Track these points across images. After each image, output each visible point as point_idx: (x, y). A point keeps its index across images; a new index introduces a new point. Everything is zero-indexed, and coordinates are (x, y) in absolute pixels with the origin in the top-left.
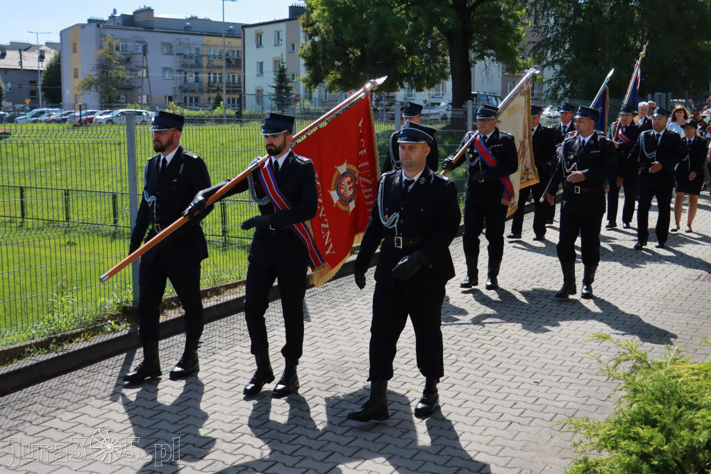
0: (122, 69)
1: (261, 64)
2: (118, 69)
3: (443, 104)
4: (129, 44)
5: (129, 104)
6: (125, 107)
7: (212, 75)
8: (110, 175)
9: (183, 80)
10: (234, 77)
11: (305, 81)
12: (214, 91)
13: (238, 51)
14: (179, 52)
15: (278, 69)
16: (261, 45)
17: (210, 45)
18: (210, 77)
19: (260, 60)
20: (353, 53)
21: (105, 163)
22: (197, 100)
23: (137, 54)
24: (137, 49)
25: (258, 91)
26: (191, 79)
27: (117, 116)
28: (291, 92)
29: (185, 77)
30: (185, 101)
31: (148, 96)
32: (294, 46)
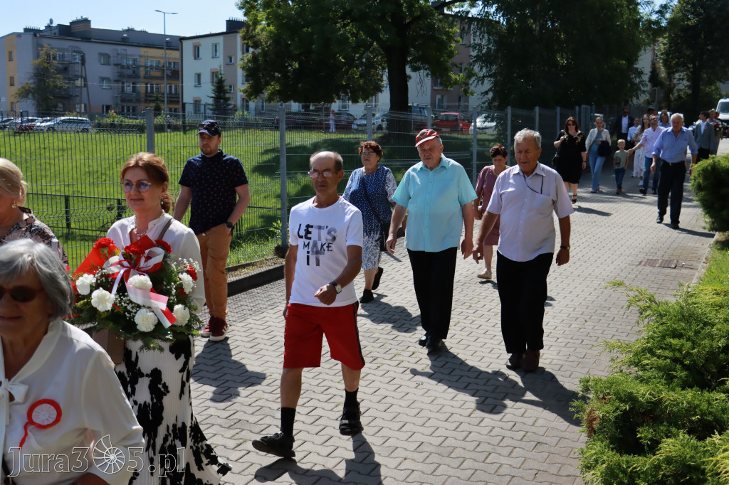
0: (59, 78)
1: (199, 76)
2: (55, 78)
3: (377, 115)
4: (66, 53)
5: (67, 113)
6: (63, 115)
7: (149, 86)
8: (57, 180)
9: (121, 90)
10: (170, 87)
11: (245, 91)
12: (153, 101)
13: (174, 63)
14: (116, 62)
15: (215, 79)
16: (198, 57)
17: (148, 57)
18: (147, 87)
19: (198, 72)
20: (291, 66)
21: (52, 168)
22: (134, 109)
23: (75, 63)
24: (75, 59)
25: (196, 101)
26: (128, 89)
27: (58, 123)
28: (229, 102)
29: (123, 87)
30: (123, 110)
31: (85, 105)
32: (231, 58)
